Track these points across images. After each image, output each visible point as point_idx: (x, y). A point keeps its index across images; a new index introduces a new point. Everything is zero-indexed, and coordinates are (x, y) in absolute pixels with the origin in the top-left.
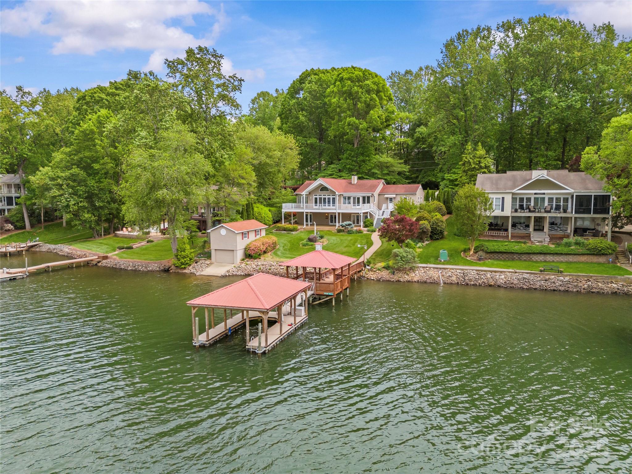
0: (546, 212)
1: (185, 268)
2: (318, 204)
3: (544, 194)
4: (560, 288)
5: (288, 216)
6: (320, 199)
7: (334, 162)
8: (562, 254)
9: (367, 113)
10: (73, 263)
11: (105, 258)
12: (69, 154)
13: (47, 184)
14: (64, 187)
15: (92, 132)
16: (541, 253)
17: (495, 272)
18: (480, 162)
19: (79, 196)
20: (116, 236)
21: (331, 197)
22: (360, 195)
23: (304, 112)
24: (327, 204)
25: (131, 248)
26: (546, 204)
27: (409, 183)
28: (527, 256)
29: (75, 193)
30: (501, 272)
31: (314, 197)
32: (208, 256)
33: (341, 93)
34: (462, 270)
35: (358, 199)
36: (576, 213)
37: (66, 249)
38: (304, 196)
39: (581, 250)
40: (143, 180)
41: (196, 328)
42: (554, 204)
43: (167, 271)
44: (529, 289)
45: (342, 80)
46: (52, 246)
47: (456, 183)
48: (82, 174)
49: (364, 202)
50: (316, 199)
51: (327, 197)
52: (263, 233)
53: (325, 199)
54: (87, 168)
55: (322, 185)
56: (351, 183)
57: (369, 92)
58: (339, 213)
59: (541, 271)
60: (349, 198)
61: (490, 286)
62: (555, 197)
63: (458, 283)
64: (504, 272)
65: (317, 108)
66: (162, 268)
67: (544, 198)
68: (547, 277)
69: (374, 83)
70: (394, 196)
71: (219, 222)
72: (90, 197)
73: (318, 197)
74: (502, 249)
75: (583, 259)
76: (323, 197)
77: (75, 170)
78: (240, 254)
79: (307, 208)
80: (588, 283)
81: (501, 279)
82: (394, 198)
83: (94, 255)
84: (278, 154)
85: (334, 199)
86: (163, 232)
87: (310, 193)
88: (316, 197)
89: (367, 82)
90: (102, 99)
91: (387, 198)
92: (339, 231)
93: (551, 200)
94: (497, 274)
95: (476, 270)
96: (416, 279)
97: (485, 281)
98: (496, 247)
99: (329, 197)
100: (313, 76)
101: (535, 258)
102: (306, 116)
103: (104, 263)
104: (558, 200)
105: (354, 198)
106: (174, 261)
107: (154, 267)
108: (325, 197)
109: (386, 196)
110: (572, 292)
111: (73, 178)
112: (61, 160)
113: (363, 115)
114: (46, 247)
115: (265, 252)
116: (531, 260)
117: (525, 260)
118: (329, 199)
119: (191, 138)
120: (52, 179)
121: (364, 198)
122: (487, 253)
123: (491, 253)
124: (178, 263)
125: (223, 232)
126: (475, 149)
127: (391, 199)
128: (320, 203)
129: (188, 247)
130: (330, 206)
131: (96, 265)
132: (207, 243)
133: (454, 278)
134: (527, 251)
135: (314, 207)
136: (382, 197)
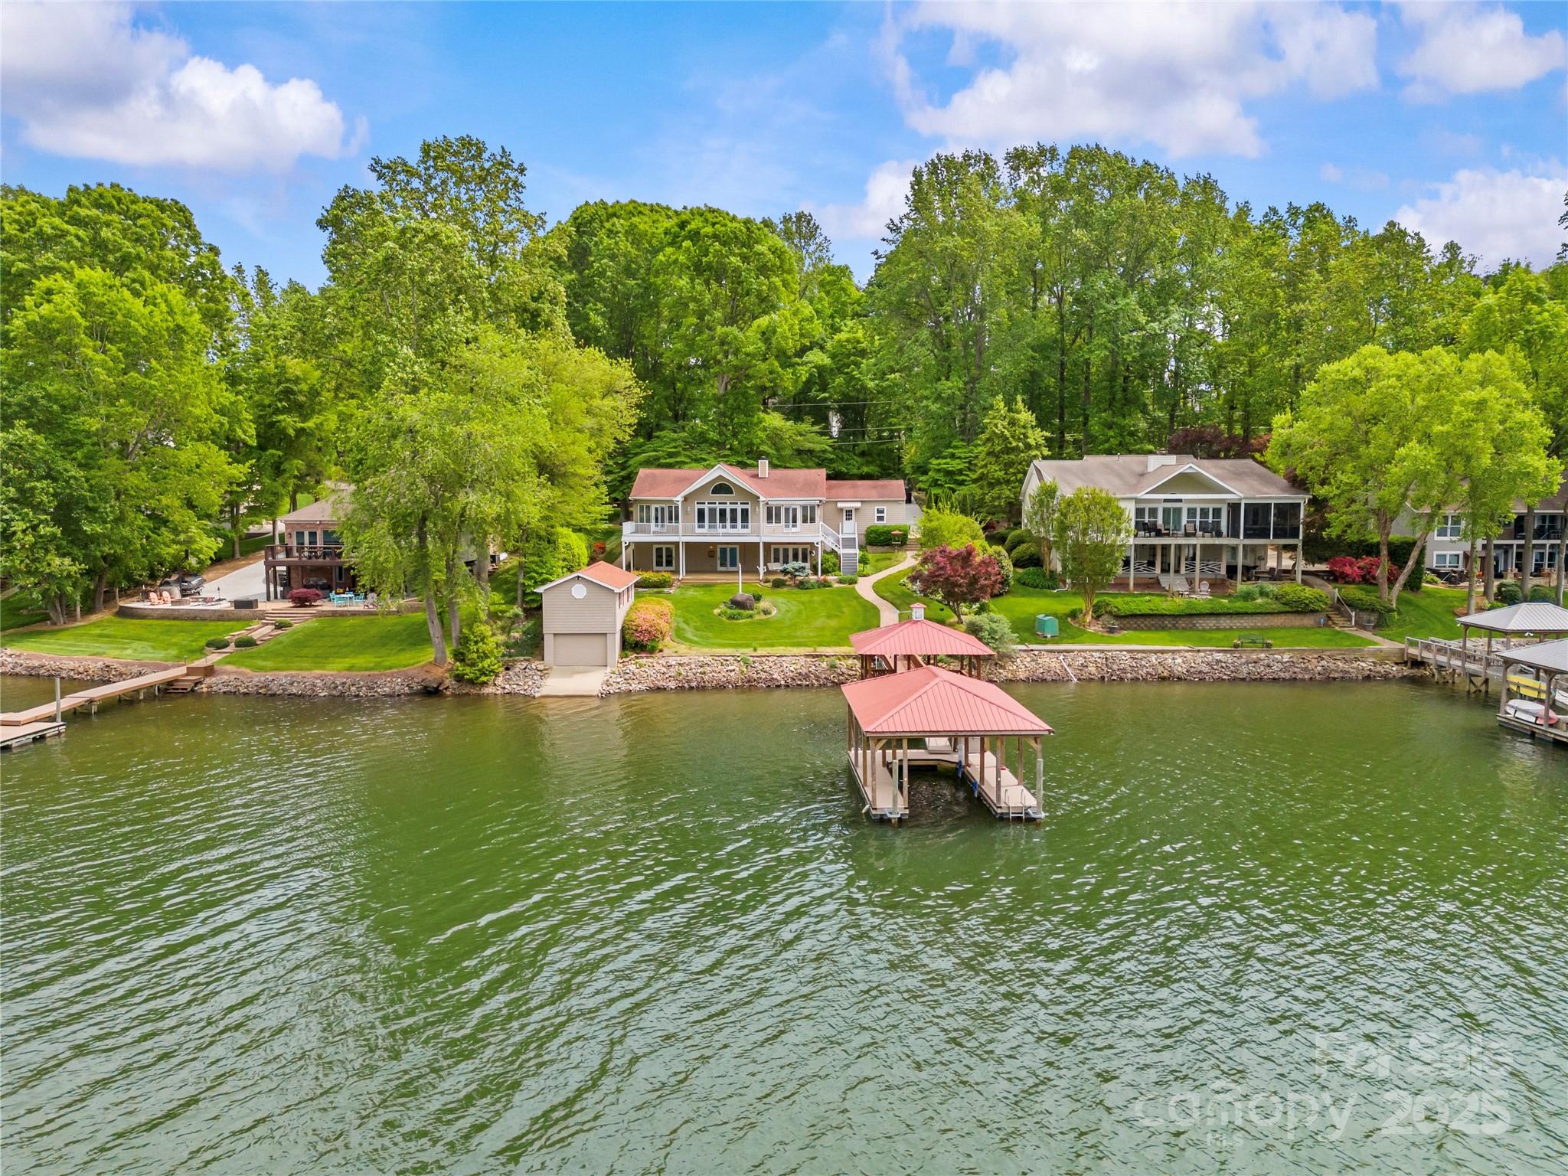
0: (1187, 535)
1: (484, 684)
2: (707, 523)
3: (1180, 501)
4: (1282, 675)
6: (712, 511)
7: (663, 423)
8: (1246, 614)
10: (137, 691)
16: (1211, 614)
17: (1163, 652)
18: (1026, 436)
20: (130, 614)
21: (740, 507)
22: (798, 502)
23: (599, 305)
24: (728, 524)
26: (1184, 520)
28: (1187, 620)
30: (1173, 652)
31: (697, 507)
34: (1102, 651)
35: (795, 510)
36: (1246, 536)
38: (680, 504)
39: (1276, 606)
42: (1198, 519)
43: (433, 692)
44: (1234, 680)
47: (960, 478)
49: (805, 521)
50: (701, 513)
51: (728, 507)
52: (632, 593)
53: (723, 512)
55: (722, 480)
56: (756, 476)
59: (1236, 646)
60: (778, 509)
61: (1163, 679)
62: (1198, 507)
63: (1103, 678)
64: (1179, 651)
66: (416, 687)
67: (1178, 511)
68: (1254, 657)
70: (859, 505)
73: (706, 507)
74: (1145, 608)
75: (1278, 621)
76: (718, 507)
78: (618, 643)
80: (1324, 663)
81: (1179, 664)
82: (857, 509)
85: (745, 511)
87: (686, 498)
88: (701, 507)
91: (841, 510)
93: (1192, 512)
94: (1166, 656)
95: (1128, 651)
96: (1022, 675)
97: (1150, 670)
98: (1133, 606)
99: (734, 506)
101: (1201, 623)
102: (603, 314)
104: (1204, 512)
105: (787, 510)
108: (723, 507)
109: (840, 505)
110: (1303, 680)
116: (1193, 628)
117: (1184, 629)
118: (733, 511)
121: (804, 509)
122: (1117, 617)
123: (1126, 617)
125: (578, 591)
127: (849, 514)
128: (712, 519)
130: (734, 527)
131: (192, 690)
133: (1092, 669)
134: (1188, 611)
136: (830, 507)
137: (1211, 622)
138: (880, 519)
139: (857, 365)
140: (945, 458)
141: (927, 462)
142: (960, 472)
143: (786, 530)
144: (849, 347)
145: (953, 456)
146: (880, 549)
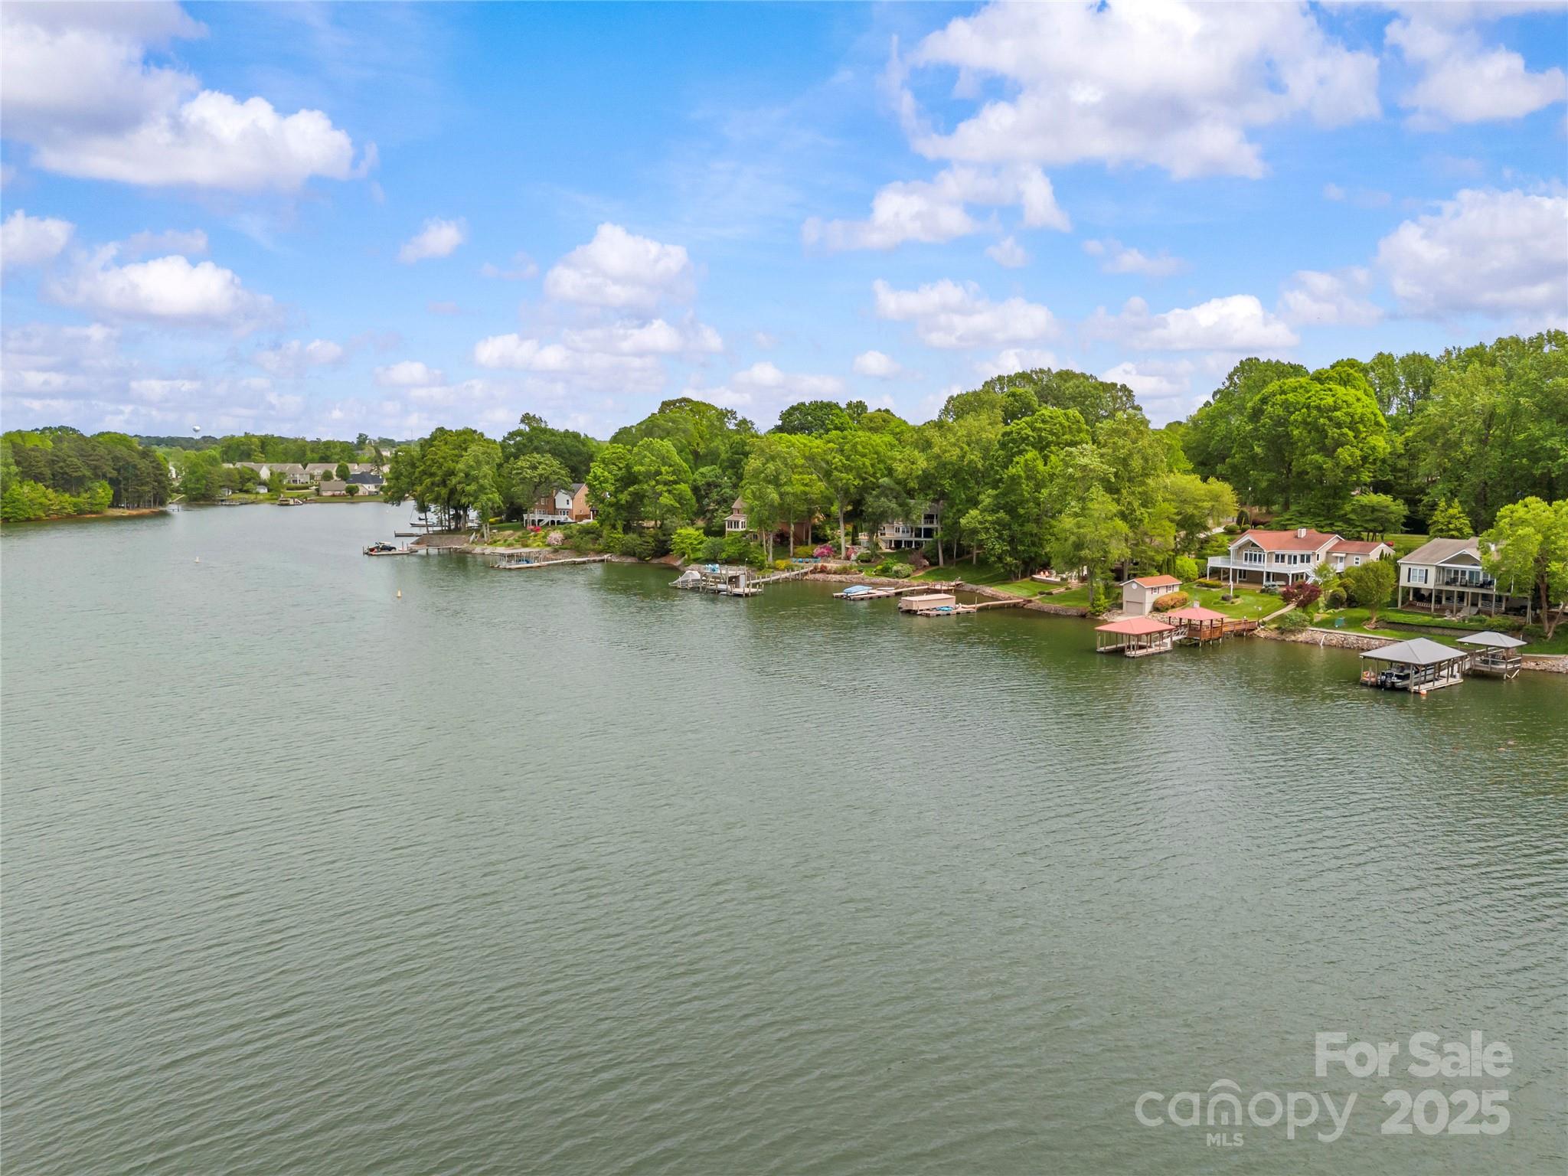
1: (1099, 616)
2: (1245, 560)
5: (1215, 572)
9: (1335, 450)
11: (1030, 601)
12: (996, 497)
13: (976, 528)
14: (991, 531)
15: (1020, 477)
19: (1004, 540)
20: (1033, 580)
21: (1259, 554)
22: (1298, 553)
24: (1257, 561)
25: (1050, 594)
27: (1407, 532)
29: (1000, 537)
31: (1244, 552)
32: (1120, 606)
33: (1305, 423)
34: (1345, 635)
35: (1295, 557)
37: (989, 590)
38: (1233, 550)
40: (1070, 542)
41: (1099, 643)
43: (1083, 616)
45: (1308, 407)
46: (974, 587)
48: (1007, 518)
50: (1246, 554)
51: (1254, 554)
52: (1177, 589)
53: (1251, 555)
54: (1011, 510)
55: (1251, 541)
56: (1296, 537)
57: (1339, 426)
58: (1268, 573)
60: (1283, 556)
63: (1336, 645)
65: (1279, 437)
66: (1078, 613)
69: (1347, 414)
70: (1344, 555)
71: (1135, 576)
72: (1012, 541)
76: (1250, 553)
77: (1002, 514)
78: (1148, 607)
79: (1234, 563)
82: (1344, 557)
83: (1018, 598)
84: (1207, 504)
85: (1264, 556)
86: (1083, 579)
87: (1239, 549)
88: (1246, 552)
89: (1338, 414)
90: (1029, 436)
92: (1263, 591)
96: (1299, 641)
98: (1398, 618)
99: (1256, 553)
100: (1278, 397)
103: (1029, 606)
105: (1290, 557)
106: (1090, 609)
107: (1073, 612)
108: (1252, 553)
109: (1334, 555)
111: (998, 522)
112: (989, 504)
113: (1330, 452)
114: (969, 587)
115: (1173, 607)
118: (1256, 556)
119: (1114, 508)
120: (980, 523)
121: (1302, 556)
122: (1390, 622)
124: (1093, 610)
125: (1134, 586)
126: (1450, 506)
127: (1341, 559)
128: (1251, 559)
129: (1103, 597)
130: (1254, 563)
131: (1023, 607)
132: (1120, 595)
133: (1334, 641)
135: (1240, 563)
137: (1440, 631)
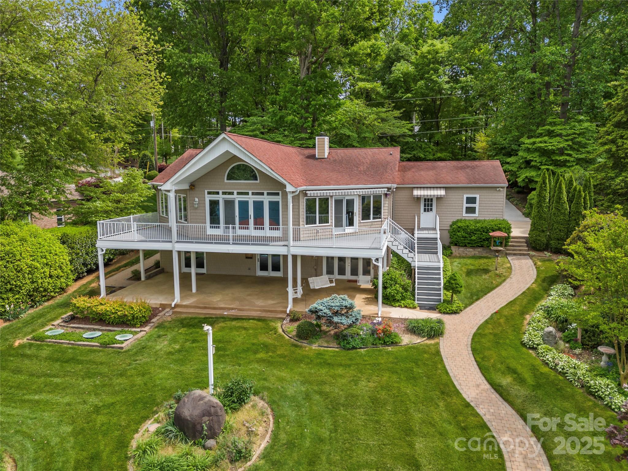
2: (222, 223)
6: (229, 205)
21: (266, 200)
22: (356, 191)
24: (252, 224)
31: (208, 198)
35: (350, 203)
38: (172, 195)
47: (562, 158)
49: (365, 215)
50: (214, 204)
51: (251, 199)
53: (244, 206)
55: (235, 158)
56: (312, 157)
58: (295, 257)
60: (325, 202)
70: (442, 192)
73: (221, 198)
76: (237, 199)
79: (183, 236)
82: (439, 198)
85: (274, 207)
87: (193, 186)
88: (214, 197)
91: (418, 199)
99: (258, 198)
105: (338, 203)
108: (243, 198)
109: (416, 193)
118: (258, 206)
121: (363, 201)
127: (428, 203)
128: (229, 218)
135: (210, 231)
136: (403, 195)
138: (471, 210)
139: (436, 71)
140: (541, 135)
141: (517, 141)
142: (561, 152)
143: (337, 231)
144: (430, 57)
145: (551, 134)
146: (470, 251)
